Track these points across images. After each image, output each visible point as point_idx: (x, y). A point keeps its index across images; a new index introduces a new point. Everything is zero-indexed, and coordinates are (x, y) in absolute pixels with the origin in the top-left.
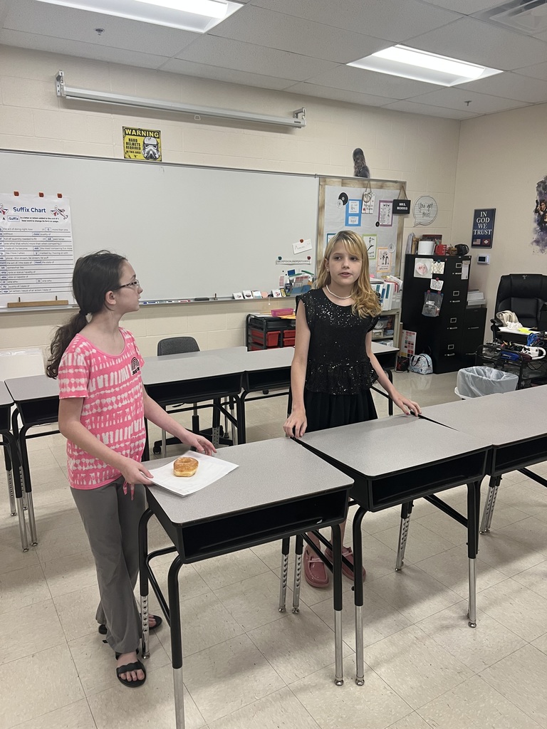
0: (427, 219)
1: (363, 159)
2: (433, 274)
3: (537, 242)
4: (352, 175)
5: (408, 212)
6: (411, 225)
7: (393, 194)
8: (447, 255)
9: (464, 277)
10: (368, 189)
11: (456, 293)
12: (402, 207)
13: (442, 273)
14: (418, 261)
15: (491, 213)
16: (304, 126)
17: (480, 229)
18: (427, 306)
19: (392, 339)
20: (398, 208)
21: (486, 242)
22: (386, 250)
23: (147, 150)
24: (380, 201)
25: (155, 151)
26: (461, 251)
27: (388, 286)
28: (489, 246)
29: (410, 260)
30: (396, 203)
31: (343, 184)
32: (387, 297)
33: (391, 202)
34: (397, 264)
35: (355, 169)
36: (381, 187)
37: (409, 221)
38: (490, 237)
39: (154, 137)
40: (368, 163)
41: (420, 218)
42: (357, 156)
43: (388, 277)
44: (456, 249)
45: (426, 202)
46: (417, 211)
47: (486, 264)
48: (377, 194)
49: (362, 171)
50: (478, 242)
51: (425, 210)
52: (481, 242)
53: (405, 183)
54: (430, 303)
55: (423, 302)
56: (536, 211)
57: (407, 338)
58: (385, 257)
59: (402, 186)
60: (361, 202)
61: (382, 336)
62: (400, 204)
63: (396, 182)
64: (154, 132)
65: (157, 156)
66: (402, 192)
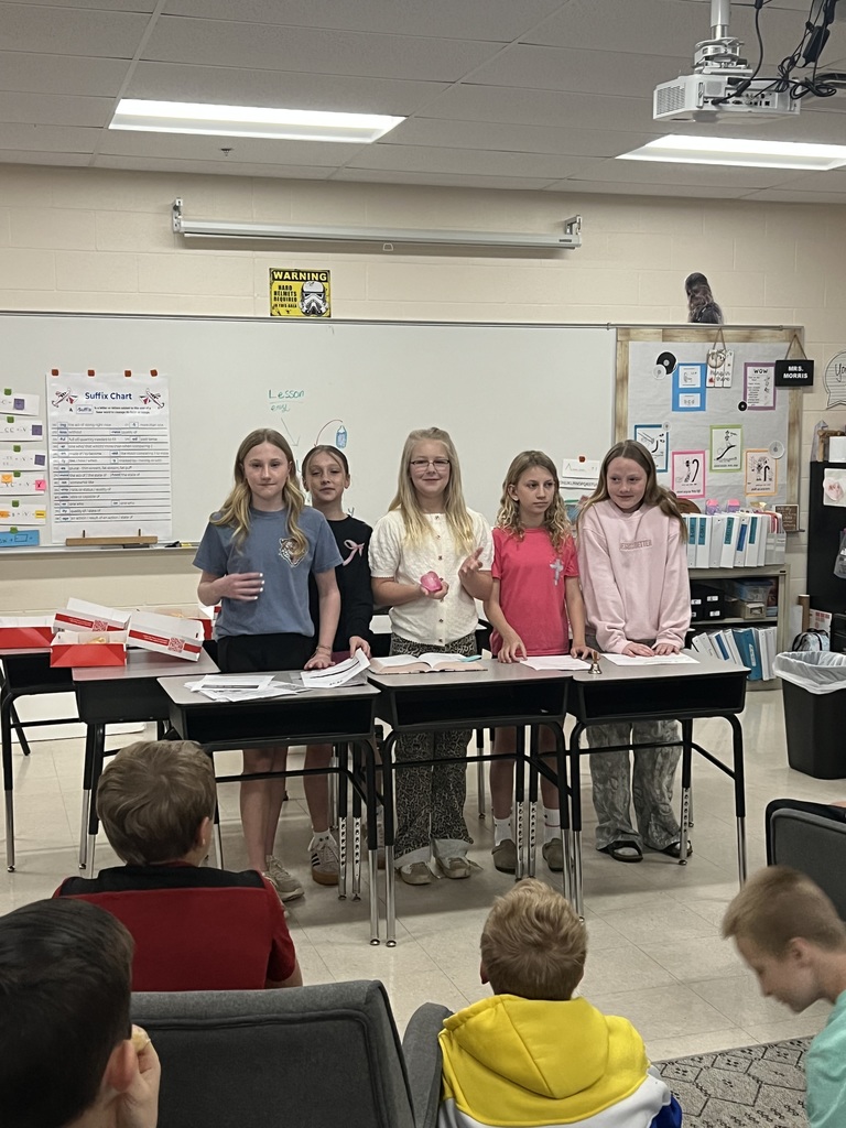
1: (707, 291)
4: (684, 319)
5: (809, 382)
6: (820, 406)
7: (780, 350)
10: (719, 346)
12: (794, 373)
16: (579, 245)
18: (842, 557)
19: (775, 623)
20: (786, 376)
22: (765, 455)
23: (307, 302)
24: (747, 365)
25: (321, 302)
27: (755, 519)
29: (817, 472)
30: (781, 367)
31: (665, 338)
32: (752, 541)
33: (771, 365)
34: (790, 478)
35: (691, 309)
36: (748, 339)
37: (814, 399)
39: (320, 281)
41: (839, 393)
42: (695, 288)
43: (762, 504)
46: (831, 380)
48: (737, 352)
49: (705, 311)
53: (800, 329)
54: (845, 552)
55: (838, 551)
57: (816, 625)
58: (762, 467)
59: (795, 334)
60: (704, 367)
62: (790, 369)
63: (780, 328)
64: (319, 273)
65: (323, 310)
66: (795, 346)
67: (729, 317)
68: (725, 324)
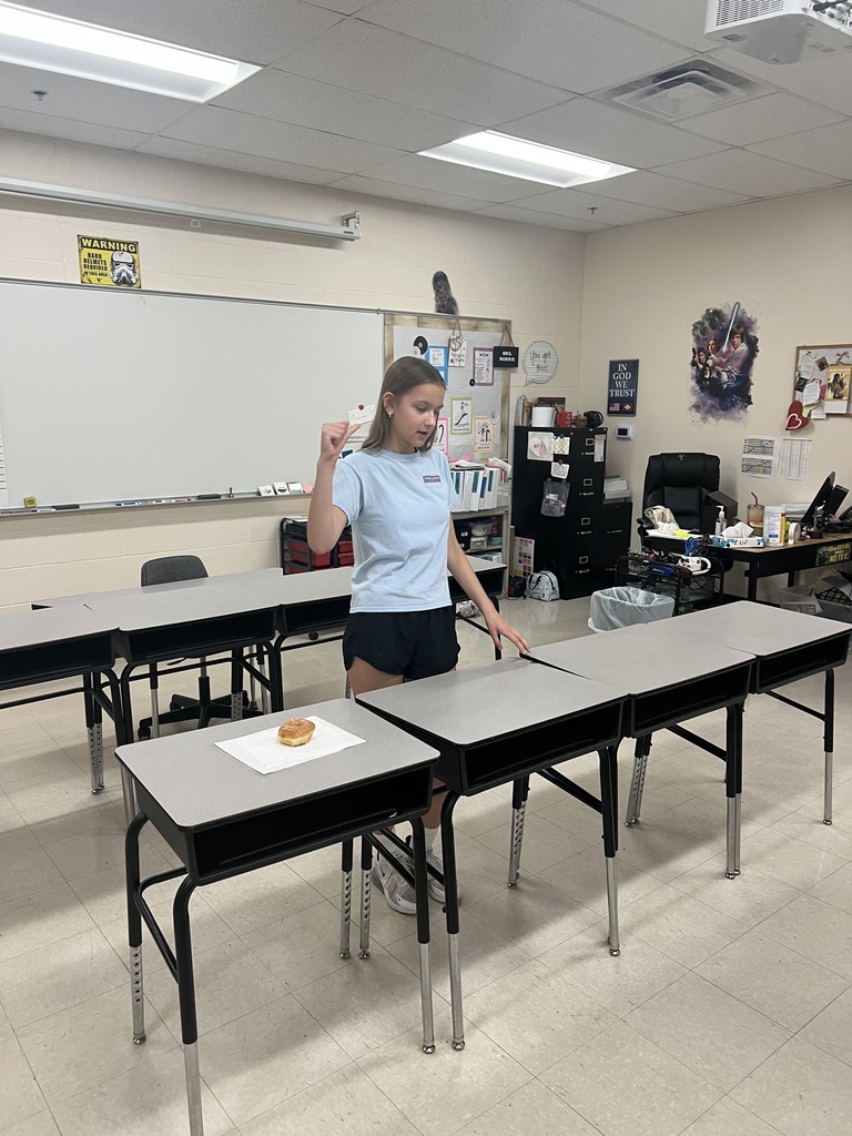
0: (543, 375)
1: (447, 287)
2: (555, 455)
3: (697, 407)
4: (432, 310)
5: (515, 364)
6: (521, 383)
7: (493, 338)
8: (574, 426)
9: (598, 458)
10: (457, 332)
11: (587, 482)
12: (506, 357)
13: (567, 453)
14: (534, 436)
15: (633, 366)
16: (358, 238)
17: (619, 389)
18: (548, 501)
19: (500, 550)
20: (501, 359)
21: (628, 407)
22: (486, 421)
23: (117, 271)
24: (475, 349)
25: (131, 273)
26: (593, 420)
27: (491, 472)
28: (632, 412)
29: (521, 434)
30: (498, 351)
31: (420, 324)
32: (489, 490)
33: (490, 350)
34: (502, 439)
35: (437, 301)
36: (476, 328)
37: (518, 378)
38: (632, 401)
39: (128, 251)
40: (455, 293)
41: (533, 373)
42: (439, 284)
43: (491, 460)
44: (585, 418)
45: (541, 350)
46: (528, 364)
47: (629, 439)
48: (470, 339)
49: (446, 305)
50: (616, 407)
51: (541, 361)
52: (621, 407)
53: (509, 322)
54: (551, 496)
55: (542, 496)
56: (694, 364)
57: (521, 548)
58: (484, 430)
59: (506, 327)
60: (447, 350)
61: (485, 547)
62: (504, 353)
63: (496, 321)
64: (128, 244)
65: (134, 280)
66: (506, 338)
67: (463, 311)
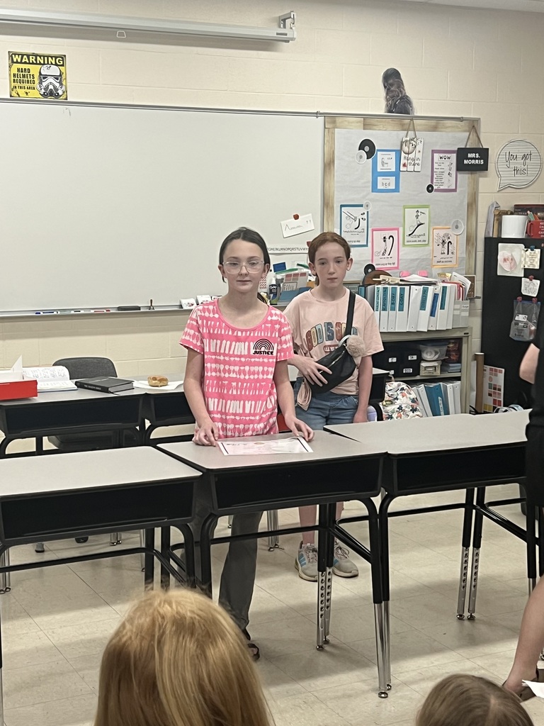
0: (521, 179)
2: (525, 269)
5: (484, 167)
6: (490, 188)
7: (460, 139)
10: (411, 134)
12: (473, 159)
13: (537, 267)
14: (504, 248)
18: (517, 323)
19: (458, 379)
20: (466, 162)
22: (448, 231)
24: (433, 152)
25: (57, 85)
27: (444, 289)
29: (492, 245)
30: (462, 153)
31: (366, 126)
33: (454, 152)
34: (469, 253)
35: (387, 100)
36: (435, 129)
37: (488, 183)
39: (56, 65)
41: (508, 177)
42: (391, 81)
43: (448, 275)
45: (519, 151)
46: (502, 167)
48: (426, 140)
49: (399, 104)
51: (519, 163)
53: (478, 120)
54: (521, 318)
55: (512, 318)
57: (491, 379)
58: (445, 242)
59: (473, 125)
60: (398, 153)
62: (470, 155)
63: (461, 119)
64: (56, 58)
65: (60, 92)
66: (473, 137)
67: (419, 109)
68: (416, 114)
